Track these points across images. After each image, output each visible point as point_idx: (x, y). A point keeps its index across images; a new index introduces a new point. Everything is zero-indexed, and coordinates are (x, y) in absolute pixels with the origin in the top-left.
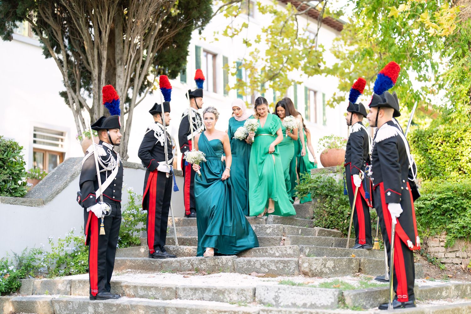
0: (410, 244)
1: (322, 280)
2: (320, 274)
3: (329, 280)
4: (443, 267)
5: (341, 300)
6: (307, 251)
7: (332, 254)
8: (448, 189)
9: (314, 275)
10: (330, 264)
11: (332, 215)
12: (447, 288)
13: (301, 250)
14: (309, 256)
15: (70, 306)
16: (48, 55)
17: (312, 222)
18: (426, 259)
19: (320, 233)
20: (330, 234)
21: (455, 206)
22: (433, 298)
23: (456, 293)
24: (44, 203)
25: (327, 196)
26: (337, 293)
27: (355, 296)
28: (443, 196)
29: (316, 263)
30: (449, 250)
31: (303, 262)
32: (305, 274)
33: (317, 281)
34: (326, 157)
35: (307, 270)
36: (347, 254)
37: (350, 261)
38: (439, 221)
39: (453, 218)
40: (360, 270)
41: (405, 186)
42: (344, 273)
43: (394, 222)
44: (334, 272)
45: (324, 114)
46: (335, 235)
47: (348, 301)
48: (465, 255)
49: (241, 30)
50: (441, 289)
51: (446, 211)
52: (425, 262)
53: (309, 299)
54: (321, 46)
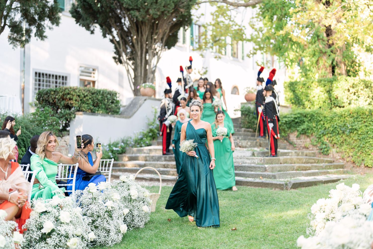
0: (276, 137)
1: (247, 149)
2: (246, 147)
3: (249, 149)
4: (295, 146)
5: (253, 155)
6: (240, 138)
7: (250, 139)
8: (299, 113)
9: (243, 147)
10: (249, 143)
11: (250, 123)
12: (291, 152)
13: (238, 138)
14: (241, 140)
15: (154, 158)
16: (104, 36)
17: (240, 126)
18: (289, 142)
19: (245, 131)
20: (248, 131)
21: (301, 120)
22: (285, 156)
23: (295, 154)
24: (130, 117)
25: (247, 115)
26: (252, 152)
27: (258, 153)
28: (296, 116)
29: (244, 143)
30: (298, 138)
31: (239, 142)
32: (240, 147)
33: (245, 149)
34: (247, 97)
35: (241, 145)
36: (255, 140)
37: (257, 142)
38: (294, 126)
39: (300, 125)
40: (260, 146)
41: (275, 117)
42: (254, 147)
43: (271, 129)
44: (250, 146)
45: (243, 53)
46: (250, 132)
47: (256, 155)
48: (304, 141)
49: (200, 17)
50: (289, 153)
51: (297, 122)
52: (288, 144)
53: (243, 154)
54: (244, 27)
